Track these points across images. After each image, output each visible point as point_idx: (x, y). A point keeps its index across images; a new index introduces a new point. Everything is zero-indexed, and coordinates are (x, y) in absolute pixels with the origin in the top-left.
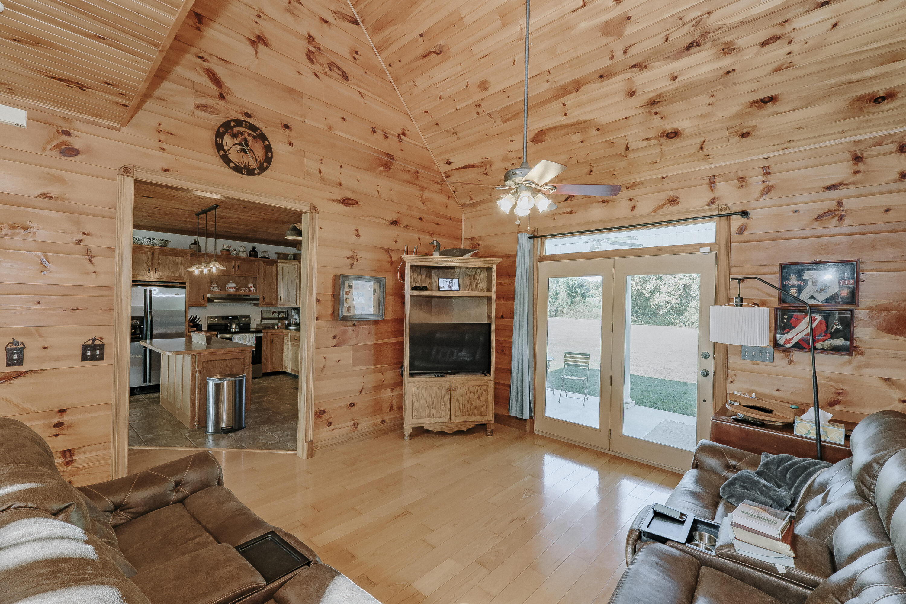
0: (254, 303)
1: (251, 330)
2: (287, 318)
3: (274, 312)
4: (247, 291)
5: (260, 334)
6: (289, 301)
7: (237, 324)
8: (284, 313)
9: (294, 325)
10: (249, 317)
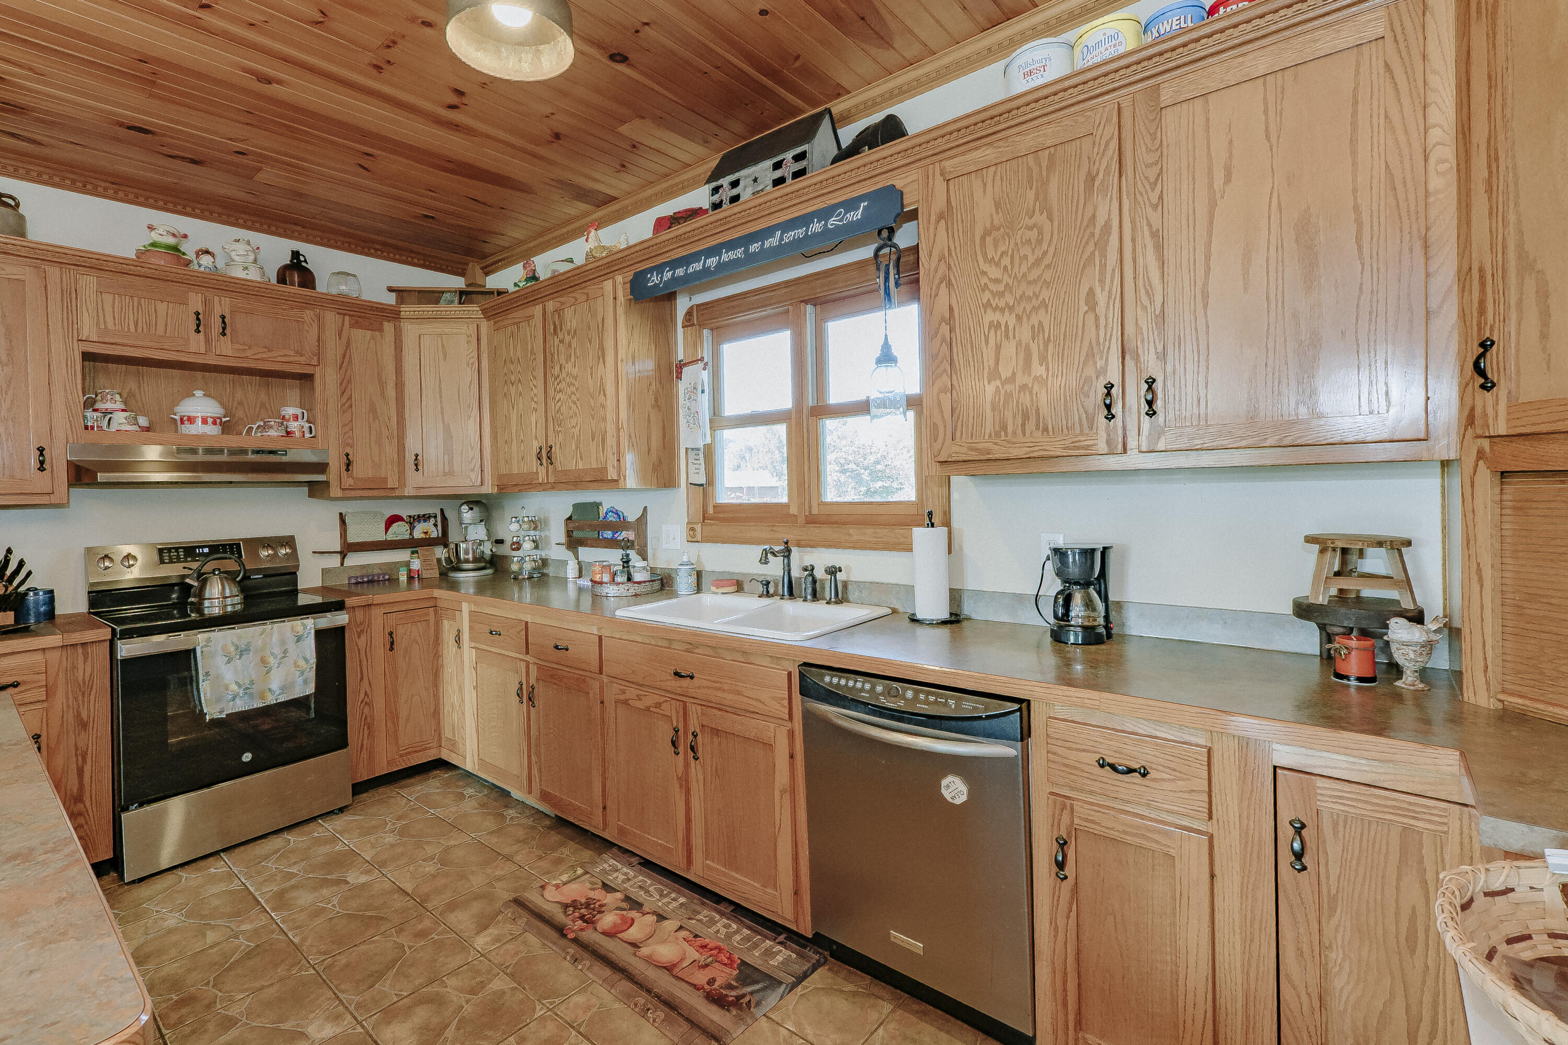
0: (310, 483)
1: (303, 600)
2: (443, 540)
3: (392, 520)
4: (273, 433)
5: (340, 619)
6: (451, 473)
7: (230, 576)
8: (432, 520)
9: (470, 566)
10: (289, 541)
